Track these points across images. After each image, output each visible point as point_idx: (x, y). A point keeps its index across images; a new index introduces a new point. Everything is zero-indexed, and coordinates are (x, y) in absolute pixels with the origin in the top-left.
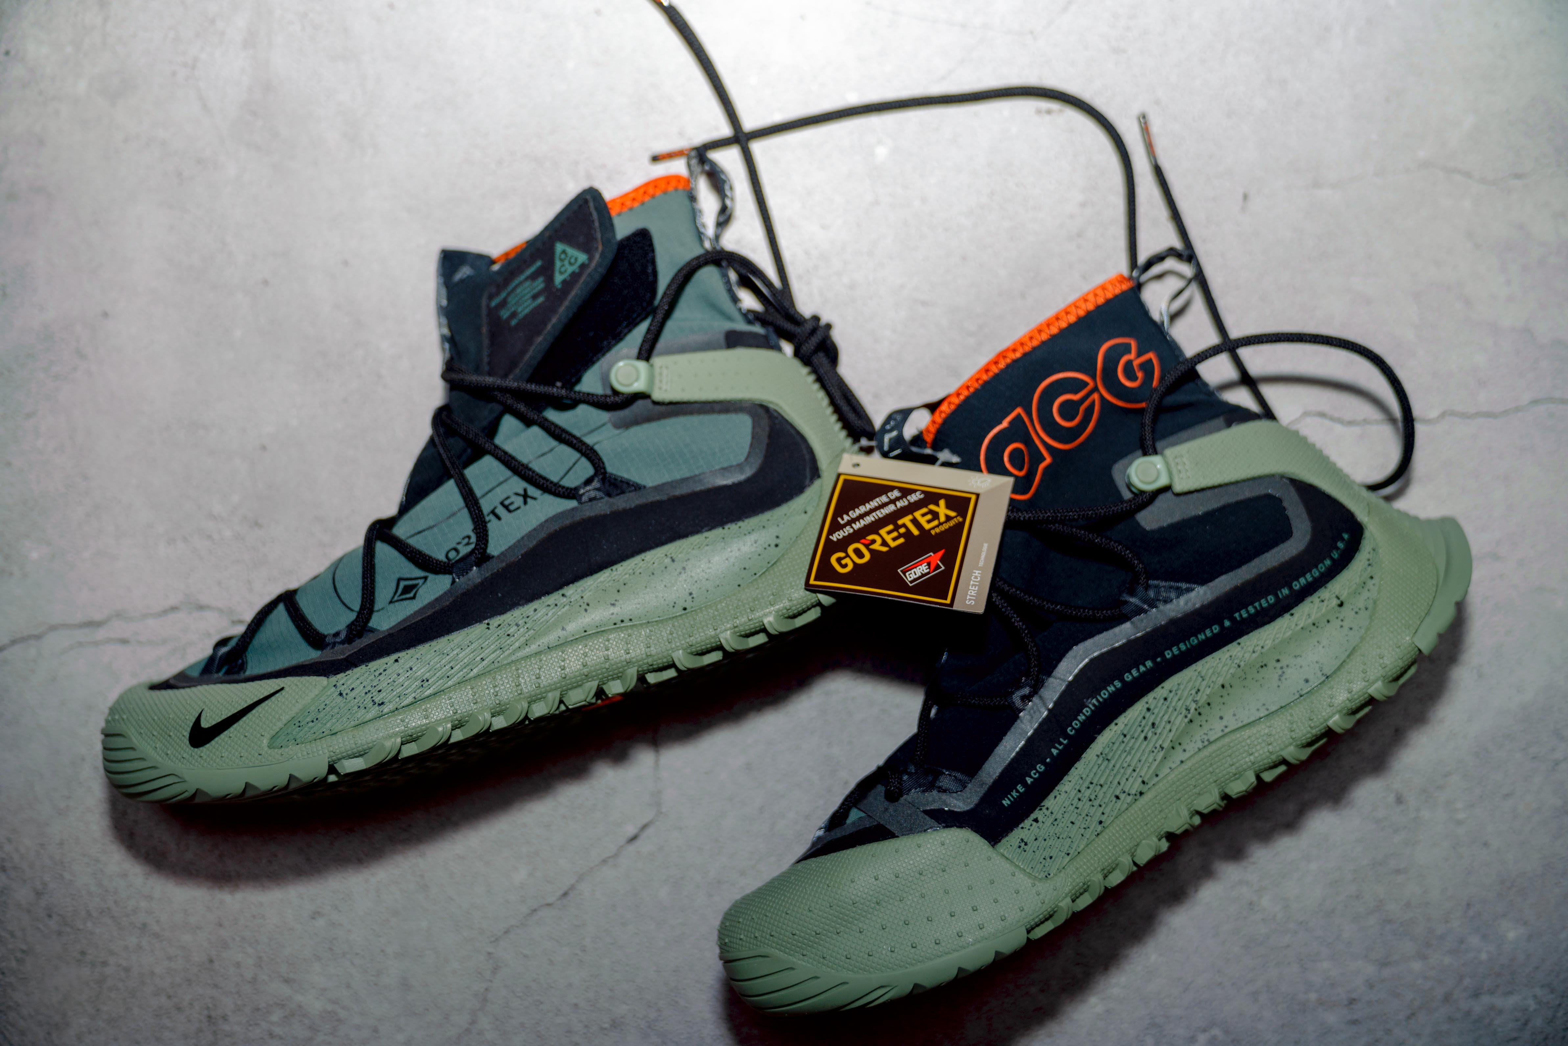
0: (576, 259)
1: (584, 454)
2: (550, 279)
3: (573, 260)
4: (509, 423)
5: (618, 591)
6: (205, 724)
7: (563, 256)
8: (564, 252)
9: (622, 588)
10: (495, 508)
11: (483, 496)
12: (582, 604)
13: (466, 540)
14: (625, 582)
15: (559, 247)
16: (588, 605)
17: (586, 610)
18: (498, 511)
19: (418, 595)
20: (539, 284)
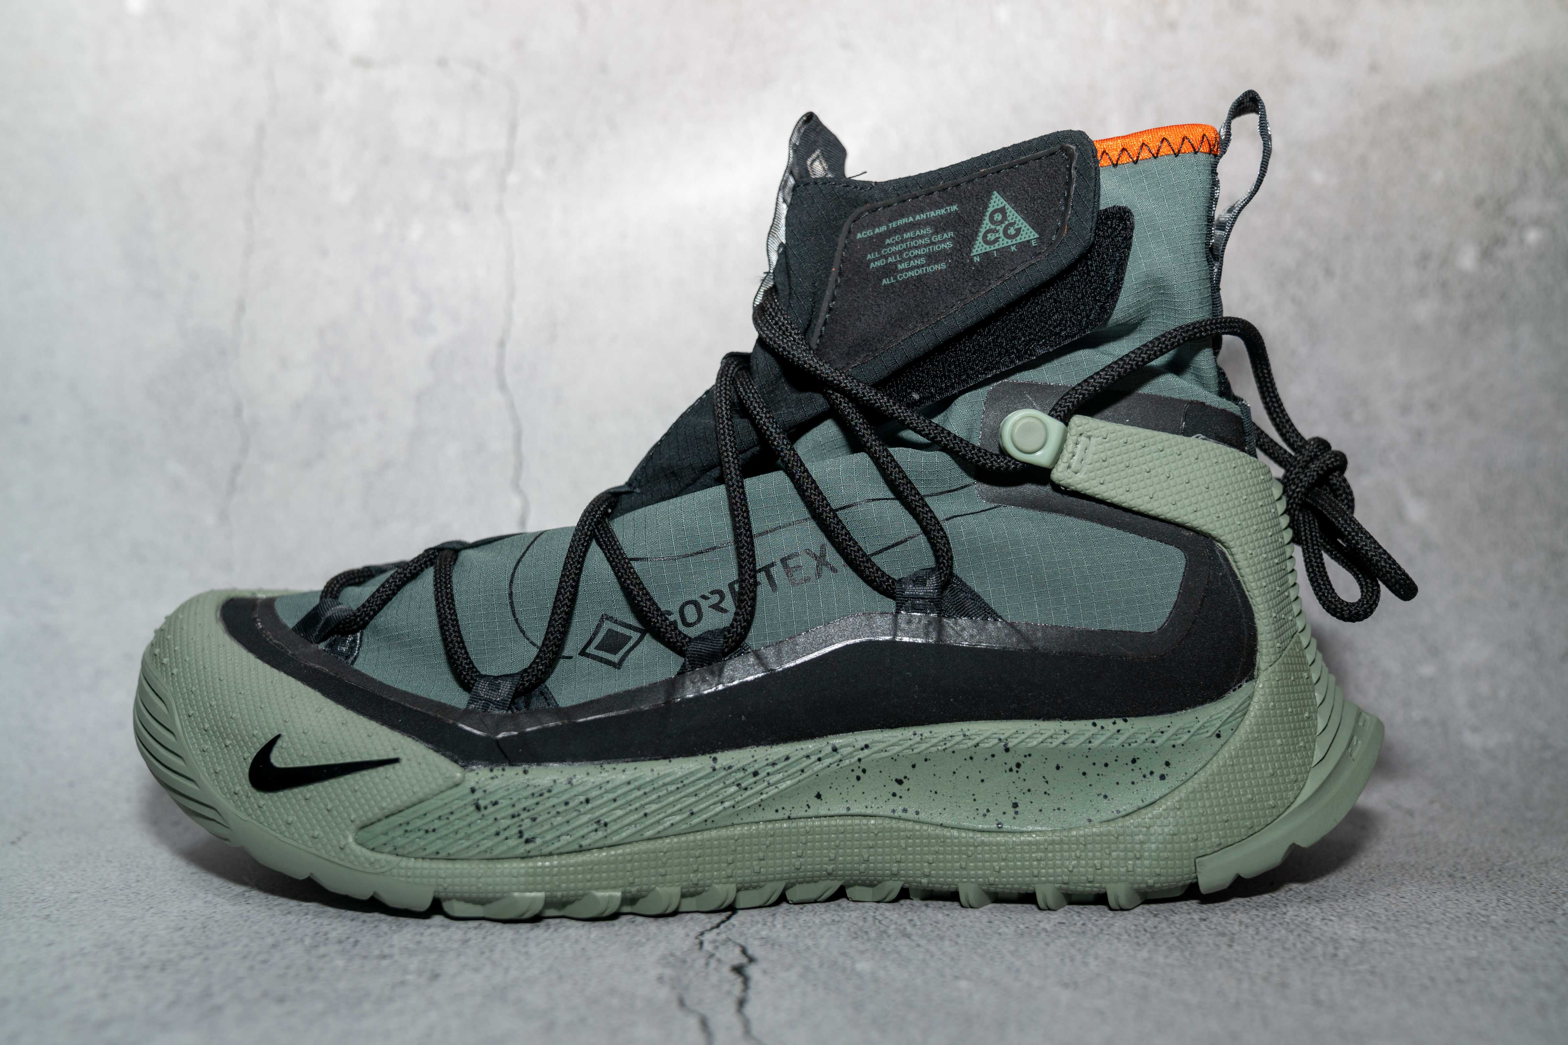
0: (1018, 231)
1: (925, 531)
2: (966, 241)
3: (1012, 231)
4: (828, 430)
5: (914, 766)
6: (278, 759)
7: (998, 217)
8: (1002, 211)
9: (920, 763)
10: (773, 565)
11: (760, 534)
12: (856, 769)
13: (715, 599)
14: (928, 758)
15: (997, 201)
16: (864, 771)
17: (858, 778)
18: (773, 570)
19: (625, 664)
20: (945, 242)
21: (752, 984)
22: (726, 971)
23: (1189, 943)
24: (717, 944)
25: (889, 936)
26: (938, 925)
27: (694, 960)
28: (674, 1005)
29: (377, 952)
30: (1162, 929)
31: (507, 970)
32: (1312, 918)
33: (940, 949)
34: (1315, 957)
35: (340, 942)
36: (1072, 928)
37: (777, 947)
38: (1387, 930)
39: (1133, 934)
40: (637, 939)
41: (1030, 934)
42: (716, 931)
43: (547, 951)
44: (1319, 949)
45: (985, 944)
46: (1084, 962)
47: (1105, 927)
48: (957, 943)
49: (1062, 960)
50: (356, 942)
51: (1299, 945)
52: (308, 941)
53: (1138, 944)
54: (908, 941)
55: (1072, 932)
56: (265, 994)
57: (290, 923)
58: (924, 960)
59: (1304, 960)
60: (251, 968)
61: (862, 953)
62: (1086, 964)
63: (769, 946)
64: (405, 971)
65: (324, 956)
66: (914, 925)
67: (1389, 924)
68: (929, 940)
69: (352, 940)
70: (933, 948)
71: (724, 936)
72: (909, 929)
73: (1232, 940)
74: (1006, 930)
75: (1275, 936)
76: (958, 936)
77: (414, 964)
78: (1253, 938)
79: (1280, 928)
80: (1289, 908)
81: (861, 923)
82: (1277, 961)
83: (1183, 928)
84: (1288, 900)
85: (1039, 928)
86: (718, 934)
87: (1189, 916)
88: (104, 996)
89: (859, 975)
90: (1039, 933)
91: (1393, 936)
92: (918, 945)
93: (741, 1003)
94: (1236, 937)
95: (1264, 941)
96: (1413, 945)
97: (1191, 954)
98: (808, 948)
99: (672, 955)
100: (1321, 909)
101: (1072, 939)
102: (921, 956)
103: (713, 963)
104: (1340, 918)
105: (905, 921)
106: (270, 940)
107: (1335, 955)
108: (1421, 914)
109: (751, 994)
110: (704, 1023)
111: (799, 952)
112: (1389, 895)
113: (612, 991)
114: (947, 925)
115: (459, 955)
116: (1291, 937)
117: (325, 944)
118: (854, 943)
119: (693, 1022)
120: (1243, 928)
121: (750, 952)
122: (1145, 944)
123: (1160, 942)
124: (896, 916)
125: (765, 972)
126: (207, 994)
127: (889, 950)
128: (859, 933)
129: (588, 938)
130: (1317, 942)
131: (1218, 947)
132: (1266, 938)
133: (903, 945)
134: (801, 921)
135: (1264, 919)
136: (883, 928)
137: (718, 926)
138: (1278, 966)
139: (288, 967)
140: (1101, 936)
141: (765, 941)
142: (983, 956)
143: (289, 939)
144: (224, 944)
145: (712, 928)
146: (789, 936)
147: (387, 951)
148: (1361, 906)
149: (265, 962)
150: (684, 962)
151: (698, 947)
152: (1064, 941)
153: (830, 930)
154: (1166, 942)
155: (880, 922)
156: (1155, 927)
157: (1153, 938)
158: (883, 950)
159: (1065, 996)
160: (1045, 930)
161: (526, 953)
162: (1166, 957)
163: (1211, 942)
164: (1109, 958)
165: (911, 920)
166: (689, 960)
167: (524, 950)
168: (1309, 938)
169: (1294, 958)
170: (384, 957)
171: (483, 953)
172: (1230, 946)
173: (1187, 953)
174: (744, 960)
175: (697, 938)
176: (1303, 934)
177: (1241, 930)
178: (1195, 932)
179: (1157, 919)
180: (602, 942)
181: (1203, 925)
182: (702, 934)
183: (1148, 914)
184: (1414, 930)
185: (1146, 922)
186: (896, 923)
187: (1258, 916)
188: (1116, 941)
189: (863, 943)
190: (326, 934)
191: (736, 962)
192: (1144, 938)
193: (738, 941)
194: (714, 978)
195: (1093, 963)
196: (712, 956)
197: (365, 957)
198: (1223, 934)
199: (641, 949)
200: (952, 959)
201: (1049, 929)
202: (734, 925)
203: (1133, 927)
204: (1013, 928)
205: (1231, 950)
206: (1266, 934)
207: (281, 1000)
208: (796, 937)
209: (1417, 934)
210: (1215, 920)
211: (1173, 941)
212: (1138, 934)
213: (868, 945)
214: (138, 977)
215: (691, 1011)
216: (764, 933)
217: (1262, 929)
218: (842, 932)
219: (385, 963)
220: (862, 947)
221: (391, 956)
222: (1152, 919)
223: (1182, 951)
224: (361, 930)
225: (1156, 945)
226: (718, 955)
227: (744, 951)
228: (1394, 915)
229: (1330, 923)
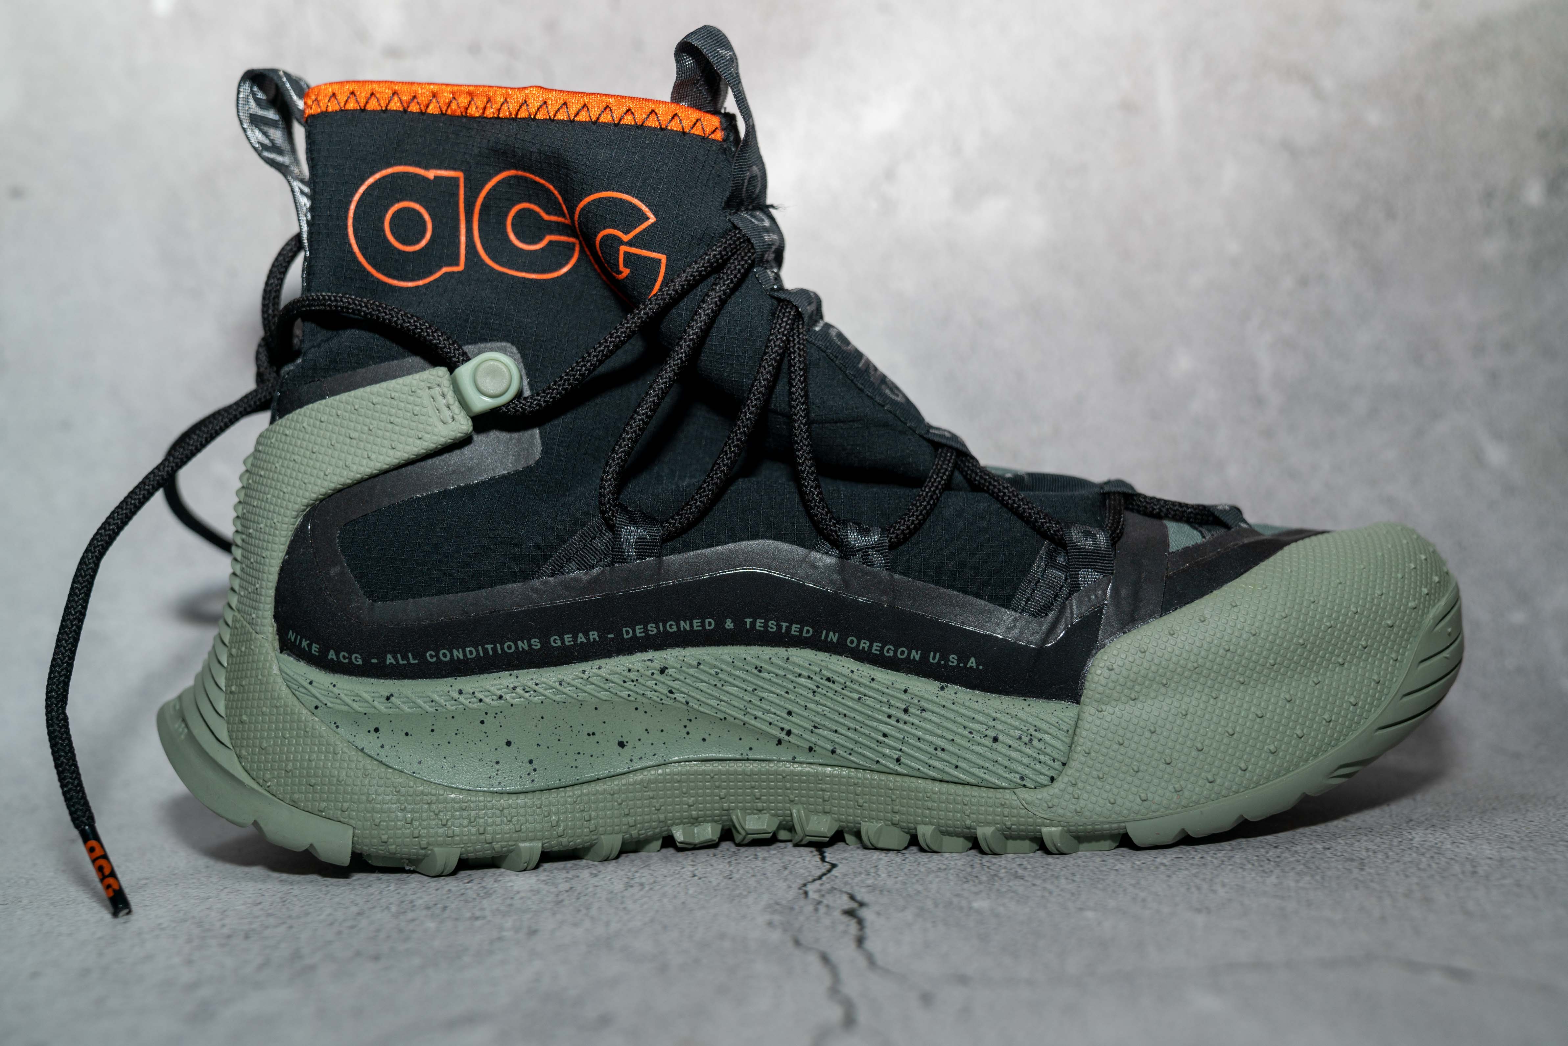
21: (867, 924)
22: (837, 914)
23: (1318, 868)
24: (823, 893)
25: (1001, 879)
26: (1051, 867)
27: (801, 907)
28: (790, 945)
29: (468, 915)
30: (1286, 858)
31: (607, 924)
32: (1442, 843)
33: (1058, 887)
34: (1454, 875)
35: (428, 908)
36: (1191, 861)
37: (885, 893)
38: (1523, 849)
39: (1256, 864)
40: (738, 892)
41: (1149, 868)
42: (818, 882)
43: (645, 907)
44: (1457, 868)
45: (1103, 880)
46: (1212, 890)
47: (1225, 859)
48: (1074, 881)
49: (1188, 889)
50: (445, 908)
51: (1434, 866)
52: (394, 909)
53: (1264, 871)
54: (1022, 882)
55: (1192, 865)
56: (358, 954)
57: (372, 894)
58: (1043, 897)
59: (1443, 877)
60: (339, 933)
61: (976, 893)
62: (1214, 892)
63: (877, 892)
64: (501, 929)
65: (413, 920)
66: (1025, 869)
67: (1524, 844)
68: (1044, 880)
69: (440, 906)
70: (1049, 886)
71: (828, 886)
72: (1020, 872)
73: (1362, 864)
74: (1123, 867)
75: (1407, 859)
76: (1073, 874)
77: (509, 923)
78: (1384, 862)
79: (1409, 852)
80: (1413, 833)
81: (969, 870)
82: (1415, 880)
83: (1308, 855)
84: (1411, 829)
85: (1156, 863)
86: (822, 885)
87: (1311, 847)
88: (189, 962)
89: (978, 912)
90: (1157, 868)
91: (1530, 853)
92: (1034, 885)
93: (860, 941)
94: (1366, 861)
95: (1396, 864)
96: (1555, 860)
97: (1323, 878)
98: (919, 892)
99: (777, 903)
100: (1448, 834)
101: (1194, 871)
102: (1039, 893)
103: (822, 909)
104: (1471, 841)
105: (1014, 865)
106: (355, 909)
107: (1474, 873)
108: (1555, 834)
109: (868, 931)
110: (825, 959)
111: (910, 896)
112: (1516, 820)
113: (722, 936)
114: (1059, 866)
115: (554, 914)
116: (1424, 859)
117: (413, 911)
118: (966, 886)
119: (813, 960)
120: (1370, 853)
121: (859, 897)
122: (1272, 871)
123: (1287, 869)
124: (1004, 862)
125: (878, 914)
126: (296, 955)
127: (1004, 890)
128: (969, 878)
129: (687, 893)
130: (1453, 862)
131: (1350, 871)
132: (1398, 861)
133: (1015, 884)
134: (906, 870)
135: (1391, 845)
136: (992, 873)
137: (820, 878)
138: (1418, 884)
139: (378, 931)
140: (1223, 866)
141: (872, 888)
142: (1104, 890)
143: (374, 908)
144: (307, 914)
145: (814, 880)
146: (896, 883)
147: (478, 914)
148: (1490, 831)
149: (352, 927)
150: (792, 909)
151: (803, 896)
152: (1186, 872)
153: (937, 877)
154: (1293, 869)
155: (988, 867)
156: (1279, 857)
157: (1278, 866)
158: (998, 890)
159: (1200, 920)
160: (1163, 864)
161: (625, 909)
162: (1297, 881)
163: (1340, 867)
164: (1237, 885)
165: (1020, 865)
166: (796, 907)
167: (621, 907)
168: (1443, 859)
169: (1431, 877)
170: (477, 918)
171: (579, 911)
172: (1362, 869)
173: (1318, 877)
174: (854, 905)
175: (800, 889)
176: (1436, 856)
177: (1369, 856)
178: (1322, 859)
179: (1279, 850)
180: (701, 896)
181: (1328, 853)
182: (805, 885)
183: (1268, 846)
184: (1551, 848)
185: (1267, 852)
186: (1005, 868)
187: (1384, 843)
188: (1240, 870)
189: (975, 886)
190: (412, 902)
191: (846, 907)
192: (1268, 867)
193: (844, 890)
194: (827, 921)
195: (1221, 891)
196: (819, 903)
197: (457, 919)
198: (1352, 860)
199: (744, 901)
200: (1073, 894)
201: (1167, 864)
202: (836, 877)
203: (1255, 858)
204: (1129, 865)
205: (1363, 873)
206: (1397, 858)
207: (376, 958)
208: (904, 883)
209: (1555, 850)
210: (1339, 848)
211: (1300, 867)
212: (1262, 863)
213: (981, 887)
214: (222, 945)
215: (809, 949)
216: (870, 882)
217: (1391, 853)
218: (951, 878)
219: (478, 923)
220: (974, 889)
221: (484, 918)
222: (1274, 850)
223: (1312, 876)
224: (448, 898)
225: (1283, 871)
226: (825, 902)
227: (852, 898)
228: (1526, 836)
229: (1462, 846)
